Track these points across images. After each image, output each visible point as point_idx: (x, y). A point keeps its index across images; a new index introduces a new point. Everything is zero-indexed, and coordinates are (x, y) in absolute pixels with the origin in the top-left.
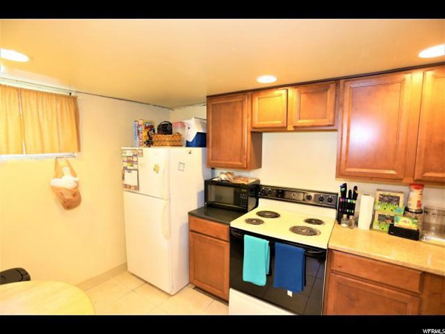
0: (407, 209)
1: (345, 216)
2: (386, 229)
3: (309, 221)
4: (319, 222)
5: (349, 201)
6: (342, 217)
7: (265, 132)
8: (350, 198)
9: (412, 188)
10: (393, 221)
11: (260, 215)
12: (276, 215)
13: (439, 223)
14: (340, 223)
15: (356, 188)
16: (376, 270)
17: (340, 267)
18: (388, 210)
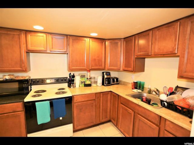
0: (87, 79)
1: (72, 84)
2: (83, 85)
3: (60, 89)
4: (63, 89)
5: (73, 79)
6: (71, 85)
7: (31, 52)
8: (72, 78)
9: (88, 72)
10: (85, 83)
11: (37, 93)
12: (44, 91)
13: (94, 81)
14: (70, 87)
15: (74, 74)
16: (86, 97)
17: (76, 101)
18: (83, 80)
